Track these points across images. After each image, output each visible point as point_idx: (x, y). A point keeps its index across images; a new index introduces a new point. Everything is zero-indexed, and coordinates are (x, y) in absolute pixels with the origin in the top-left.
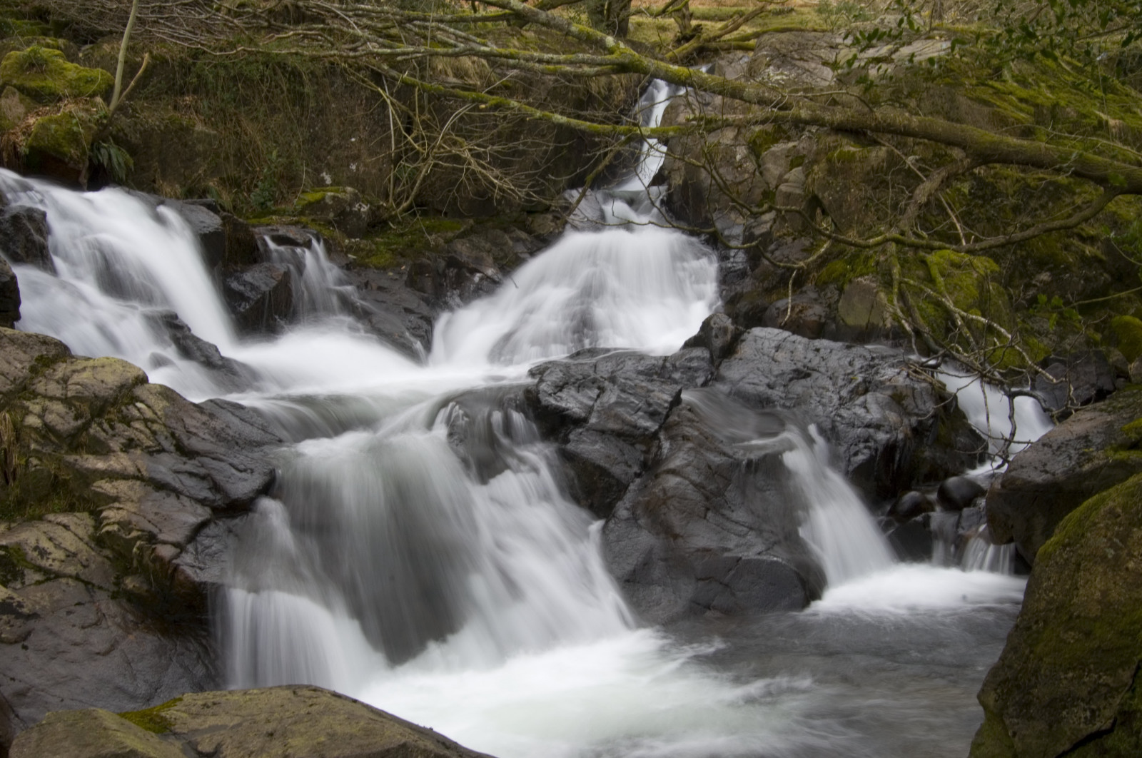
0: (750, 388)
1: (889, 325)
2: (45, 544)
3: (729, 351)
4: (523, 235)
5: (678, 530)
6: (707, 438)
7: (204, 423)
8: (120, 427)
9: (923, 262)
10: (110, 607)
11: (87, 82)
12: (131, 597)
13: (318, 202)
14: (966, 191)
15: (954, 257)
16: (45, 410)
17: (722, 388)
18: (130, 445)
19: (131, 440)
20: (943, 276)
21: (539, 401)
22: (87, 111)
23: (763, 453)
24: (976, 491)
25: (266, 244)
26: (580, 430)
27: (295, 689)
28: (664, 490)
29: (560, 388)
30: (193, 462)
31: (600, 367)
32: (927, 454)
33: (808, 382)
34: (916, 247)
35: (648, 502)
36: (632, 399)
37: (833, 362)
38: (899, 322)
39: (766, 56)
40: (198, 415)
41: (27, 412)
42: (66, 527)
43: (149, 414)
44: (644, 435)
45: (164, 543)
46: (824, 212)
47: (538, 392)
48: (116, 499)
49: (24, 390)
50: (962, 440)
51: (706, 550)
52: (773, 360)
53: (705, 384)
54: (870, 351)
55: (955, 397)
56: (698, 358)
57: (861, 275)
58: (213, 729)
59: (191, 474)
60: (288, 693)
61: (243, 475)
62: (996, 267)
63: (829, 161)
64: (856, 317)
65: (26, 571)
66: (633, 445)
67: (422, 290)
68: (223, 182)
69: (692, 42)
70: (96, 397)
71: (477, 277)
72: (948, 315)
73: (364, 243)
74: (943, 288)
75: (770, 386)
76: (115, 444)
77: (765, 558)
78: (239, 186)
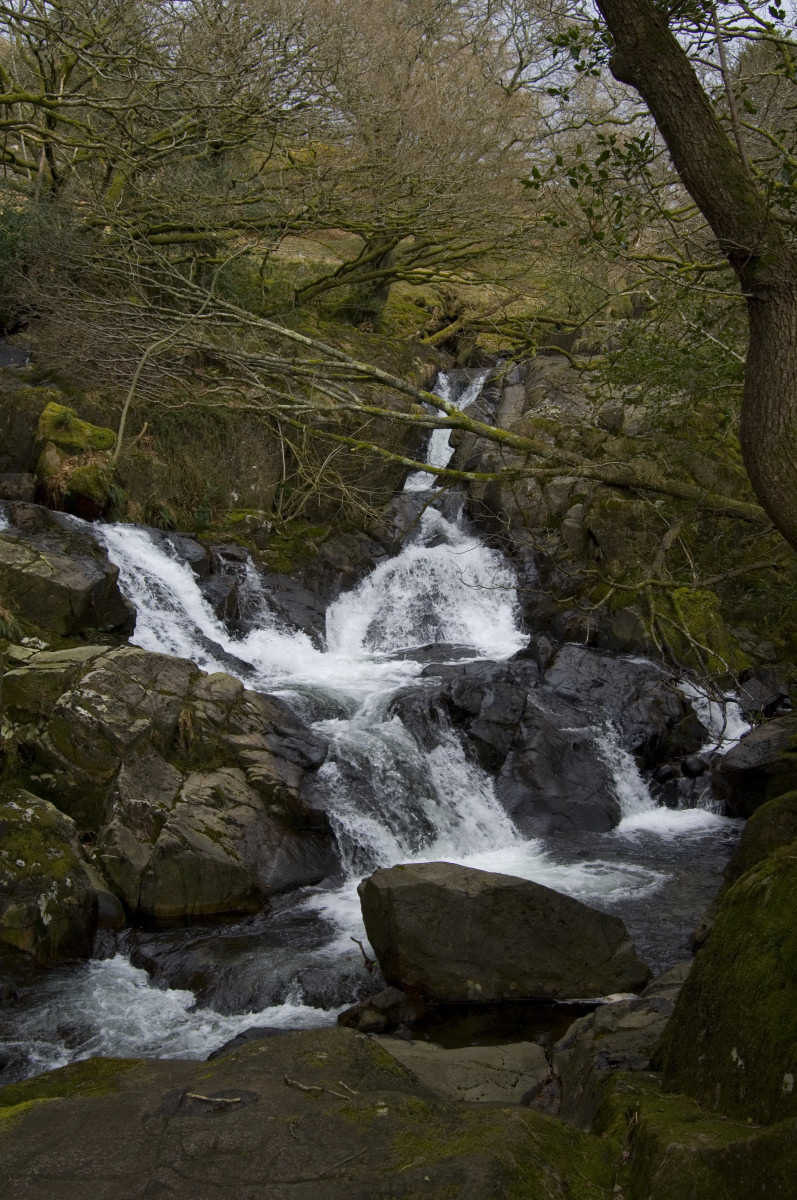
0: (565, 691)
1: (647, 644)
2: (228, 787)
3: (550, 663)
4: (365, 537)
5: (541, 785)
6: (549, 728)
8: (243, 717)
9: (669, 597)
10: (270, 822)
11: (100, 438)
12: (275, 816)
13: (240, 521)
14: (696, 529)
15: (689, 593)
16: (205, 707)
17: (547, 689)
18: (252, 729)
19: (252, 726)
20: (683, 609)
21: (452, 702)
22: (106, 463)
23: (581, 738)
24: (704, 767)
25: (219, 560)
26: (474, 721)
28: (530, 761)
29: (461, 692)
30: (286, 740)
32: (674, 740)
33: (602, 690)
34: (665, 588)
35: (521, 768)
37: (615, 675)
38: (654, 644)
39: (543, 388)
41: (195, 709)
42: (232, 776)
43: (256, 711)
44: (511, 724)
45: (291, 788)
46: (596, 544)
47: (451, 696)
48: (256, 761)
49: (190, 697)
50: (694, 729)
52: (578, 672)
53: (536, 686)
56: (531, 668)
57: (627, 606)
61: (314, 748)
62: (715, 598)
63: (602, 507)
64: (623, 633)
65: (227, 801)
66: (505, 730)
68: (170, 501)
69: (455, 323)
70: (229, 700)
72: (686, 643)
74: (682, 620)
75: (578, 691)
76: (245, 728)
77: (588, 802)
78: (182, 505)
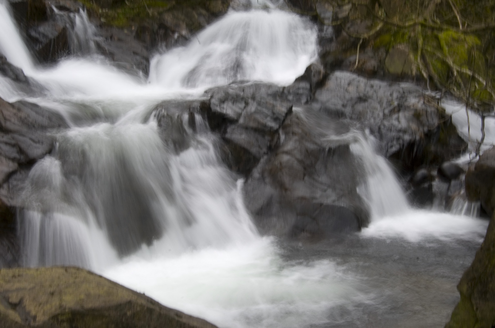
0: (332, 107)
1: (414, 72)
3: (321, 83)
4: (204, 12)
5: (287, 186)
6: (306, 134)
7: (15, 114)
9: (437, 38)
15: (455, 35)
17: (316, 106)
20: (448, 46)
21: (210, 109)
23: (337, 144)
24: (458, 171)
25: (52, 10)
26: (233, 127)
27: (66, 269)
28: (281, 164)
29: (222, 101)
30: (7, 136)
31: (246, 90)
32: (433, 148)
33: (366, 104)
34: (433, 29)
35: (271, 169)
36: (265, 110)
37: (381, 93)
38: (421, 72)
40: (11, 109)
44: (271, 131)
46: (380, 5)
47: (210, 104)
50: (453, 141)
51: (303, 198)
52: (347, 91)
53: (307, 102)
54: (402, 88)
55: (451, 117)
56: (303, 88)
57: (400, 43)
58: (18, 290)
59: (6, 143)
60: (62, 271)
61: (38, 145)
62: (479, 42)
64: (395, 67)
66: (263, 136)
67: (144, 41)
71: (176, 36)
72: (449, 70)
73: (111, 13)
74: (447, 54)
77: (337, 204)
